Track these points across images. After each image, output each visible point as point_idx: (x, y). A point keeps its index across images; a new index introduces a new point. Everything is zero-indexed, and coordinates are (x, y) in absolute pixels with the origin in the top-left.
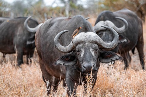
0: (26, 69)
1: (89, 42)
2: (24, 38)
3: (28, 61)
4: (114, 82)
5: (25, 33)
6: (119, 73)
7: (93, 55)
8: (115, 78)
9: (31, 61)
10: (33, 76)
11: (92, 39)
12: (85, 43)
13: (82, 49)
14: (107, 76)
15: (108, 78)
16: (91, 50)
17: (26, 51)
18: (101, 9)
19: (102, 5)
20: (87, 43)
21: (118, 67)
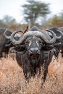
0: (4, 61)
1: (35, 36)
2: (4, 42)
3: (5, 56)
4: (57, 70)
5: (4, 39)
6: (60, 64)
7: (38, 45)
8: (57, 67)
9: (7, 56)
10: (8, 65)
11: (37, 34)
12: (33, 36)
13: (30, 41)
14: (53, 66)
15: (53, 67)
16: (37, 41)
17: (4, 50)
18: (50, 26)
19: (51, 24)
20: (34, 37)
21: (60, 61)
